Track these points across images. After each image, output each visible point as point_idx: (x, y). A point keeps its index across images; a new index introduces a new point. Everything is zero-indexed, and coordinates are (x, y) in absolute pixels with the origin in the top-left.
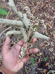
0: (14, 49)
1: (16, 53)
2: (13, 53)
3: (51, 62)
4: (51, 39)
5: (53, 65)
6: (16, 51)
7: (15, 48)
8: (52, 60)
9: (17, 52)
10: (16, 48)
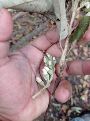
0: (22, 58)
1: (29, 71)
2: (19, 69)
3: (76, 93)
4: (80, 56)
5: (78, 99)
6: (28, 64)
7: (25, 56)
8: (77, 91)
9: (31, 68)
10: (29, 57)
